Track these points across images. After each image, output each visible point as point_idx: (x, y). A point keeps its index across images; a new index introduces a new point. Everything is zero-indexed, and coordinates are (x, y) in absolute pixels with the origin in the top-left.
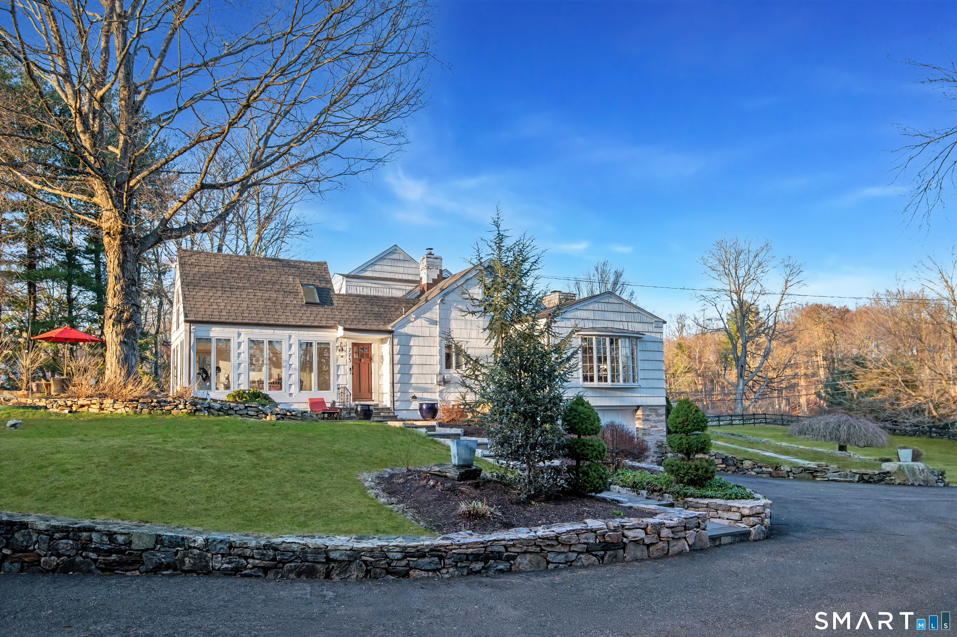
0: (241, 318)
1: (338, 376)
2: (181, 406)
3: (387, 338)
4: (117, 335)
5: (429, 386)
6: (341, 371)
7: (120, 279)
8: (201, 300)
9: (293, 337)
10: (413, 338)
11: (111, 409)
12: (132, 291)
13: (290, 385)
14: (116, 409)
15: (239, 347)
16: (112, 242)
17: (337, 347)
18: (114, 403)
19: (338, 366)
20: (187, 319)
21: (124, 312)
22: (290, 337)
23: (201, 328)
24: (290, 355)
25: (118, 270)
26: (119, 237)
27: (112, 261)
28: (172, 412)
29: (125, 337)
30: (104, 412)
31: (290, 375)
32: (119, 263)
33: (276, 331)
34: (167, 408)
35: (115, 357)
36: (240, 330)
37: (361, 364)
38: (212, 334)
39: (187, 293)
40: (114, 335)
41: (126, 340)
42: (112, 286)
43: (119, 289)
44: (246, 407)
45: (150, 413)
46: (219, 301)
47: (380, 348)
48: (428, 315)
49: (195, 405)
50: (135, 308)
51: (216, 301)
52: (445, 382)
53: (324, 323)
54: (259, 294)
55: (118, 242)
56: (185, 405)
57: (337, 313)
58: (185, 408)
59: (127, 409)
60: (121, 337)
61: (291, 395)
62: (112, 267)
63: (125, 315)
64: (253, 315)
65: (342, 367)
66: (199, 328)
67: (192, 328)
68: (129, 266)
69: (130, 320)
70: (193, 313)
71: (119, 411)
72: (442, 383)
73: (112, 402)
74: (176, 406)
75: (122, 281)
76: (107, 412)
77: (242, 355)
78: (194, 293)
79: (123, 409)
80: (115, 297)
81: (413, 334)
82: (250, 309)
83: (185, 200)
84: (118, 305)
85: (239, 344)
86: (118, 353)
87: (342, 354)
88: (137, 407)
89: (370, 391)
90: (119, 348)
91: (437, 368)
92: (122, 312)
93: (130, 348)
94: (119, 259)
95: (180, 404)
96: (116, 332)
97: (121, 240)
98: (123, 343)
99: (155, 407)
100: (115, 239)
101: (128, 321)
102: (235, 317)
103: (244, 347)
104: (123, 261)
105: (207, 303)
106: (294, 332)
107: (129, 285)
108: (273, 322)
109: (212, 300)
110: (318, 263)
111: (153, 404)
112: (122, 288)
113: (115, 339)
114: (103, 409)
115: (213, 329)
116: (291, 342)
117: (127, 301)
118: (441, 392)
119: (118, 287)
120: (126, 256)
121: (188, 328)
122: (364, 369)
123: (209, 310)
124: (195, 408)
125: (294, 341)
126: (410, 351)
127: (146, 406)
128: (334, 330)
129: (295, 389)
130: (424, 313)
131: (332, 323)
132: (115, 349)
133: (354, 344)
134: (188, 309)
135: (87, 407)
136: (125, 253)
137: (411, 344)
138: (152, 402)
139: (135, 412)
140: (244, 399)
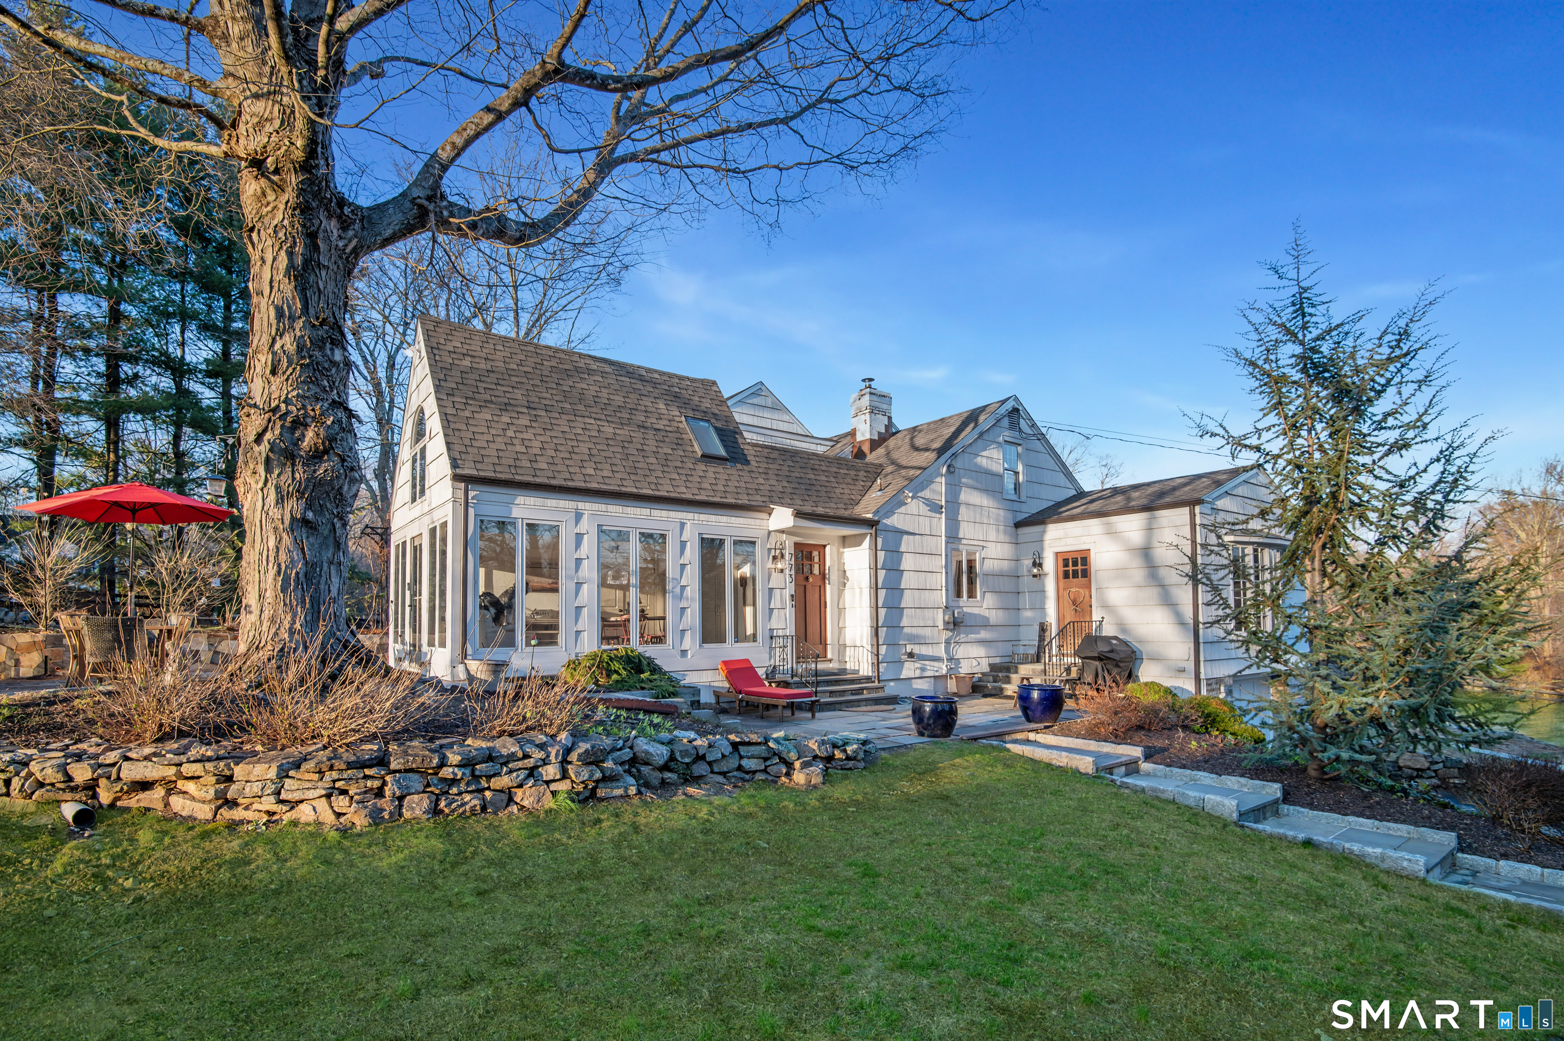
0: (581, 477)
1: (771, 610)
2: (551, 771)
3: (865, 535)
4: (280, 500)
5: (927, 632)
6: (776, 603)
7: (292, 318)
8: (485, 430)
9: (688, 527)
10: (905, 537)
11: (269, 803)
12: (334, 363)
13: (683, 631)
14: (294, 804)
15: (578, 544)
16: (271, 197)
17: (770, 550)
18: (283, 774)
19: (771, 590)
20: (458, 471)
21: (306, 426)
22: (682, 525)
23: (493, 497)
24: (683, 566)
25: (288, 288)
26: (293, 180)
27: (269, 257)
28: (519, 795)
29: (309, 506)
30: (238, 814)
31: (683, 609)
32: (291, 266)
33: (656, 513)
34: (496, 783)
35: (272, 572)
36: (581, 505)
37: (809, 587)
38: (516, 513)
39: (450, 411)
40: (272, 497)
41: (310, 515)
42: (265, 340)
43: (291, 348)
44: (735, 746)
45: (435, 811)
46: (525, 436)
47: (840, 555)
48: (926, 494)
49: (597, 763)
50: (341, 414)
51: (518, 435)
52: (955, 624)
53: (744, 500)
54: (608, 430)
55: (289, 195)
56: (564, 762)
57: (761, 481)
58: (565, 776)
59: (341, 803)
60: (294, 506)
61: (684, 653)
62: (267, 276)
63: (310, 434)
64: (606, 473)
65: (777, 593)
66: (486, 496)
67: (471, 494)
68: (324, 279)
69: (326, 452)
70: (470, 457)
71: (305, 813)
72: (952, 627)
73: (272, 773)
74: (532, 772)
75: (299, 324)
76: (249, 815)
77: (585, 562)
78: (467, 414)
79: (322, 804)
80: (274, 372)
81: (906, 529)
82: (597, 459)
83: (503, 108)
84: (287, 401)
85: (579, 537)
86: (283, 557)
87: (779, 566)
88: (379, 793)
89: (823, 642)
90: (287, 540)
91: (941, 598)
92: (299, 424)
93: (323, 545)
94: (290, 254)
95: (545, 762)
96: (277, 487)
97: (301, 192)
98: (301, 524)
99: (454, 781)
100: (279, 188)
101: (317, 456)
102: (568, 476)
103: (589, 547)
104: (306, 262)
105: (499, 439)
106: (690, 516)
107: (323, 341)
108: (649, 492)
109: (510, 433)
110: (703, 381)
111: (447, 772)
112: (300, 348)
113: (275, 513)
114: (233, 804)
115: (520, 500)
116: (684, 538)
117: (314, 389)
118: (948, 642)
119: (288, 342)
120: (316, 248)
121: (461, 494)
122: (812, 597)
123: (507, 454)
124: (598, 775)
125: (691, 535)
126: (899, 561)
127: (416, 782)
128: (765, 516)
129: (690, 642)
130: (922, 490)
131: (758, 499)
132: (272, 543)
133: (796, 545)
134: (458, 448)
135: (159, 792)
136: (311, 236)
137: (903, 549)
138: (442, 764)
139: (376, 817)
140: (615, 677)
